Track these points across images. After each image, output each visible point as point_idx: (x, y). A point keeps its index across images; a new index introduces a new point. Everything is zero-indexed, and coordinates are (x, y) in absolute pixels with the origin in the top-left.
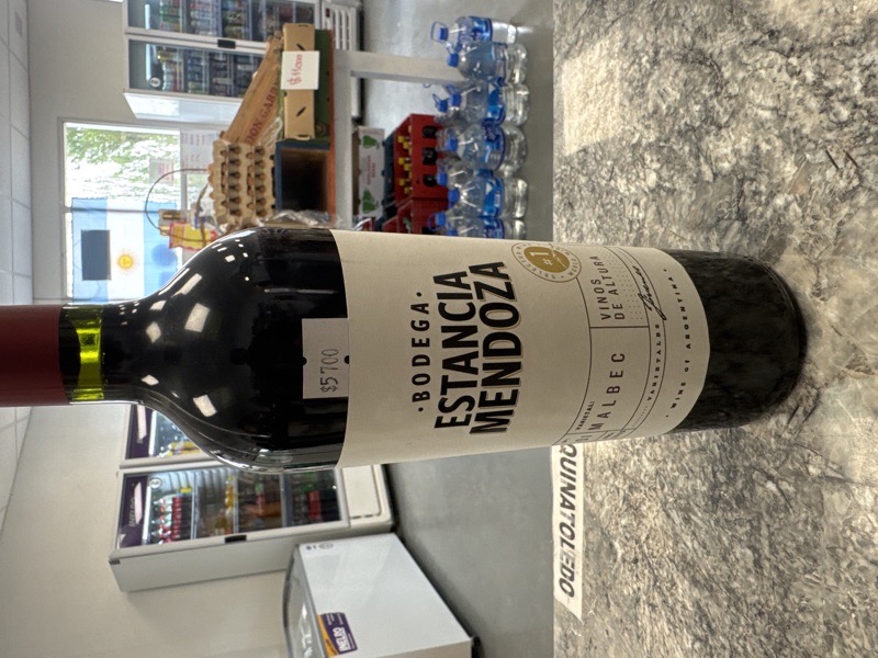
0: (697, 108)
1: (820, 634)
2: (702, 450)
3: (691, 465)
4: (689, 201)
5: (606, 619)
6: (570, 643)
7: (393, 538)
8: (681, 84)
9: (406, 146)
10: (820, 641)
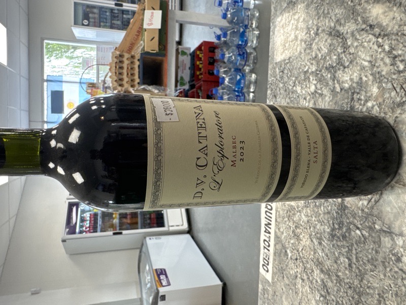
0: (335, 57)
1: (376, 299)
2: (329, 213)
3: (323, 219)
4: (329, 100)
5: (282, 284)
6: (265, 292)
7: (188, 236)
8: (328, 46)
9: (201, 56)
10: (376, 302)
